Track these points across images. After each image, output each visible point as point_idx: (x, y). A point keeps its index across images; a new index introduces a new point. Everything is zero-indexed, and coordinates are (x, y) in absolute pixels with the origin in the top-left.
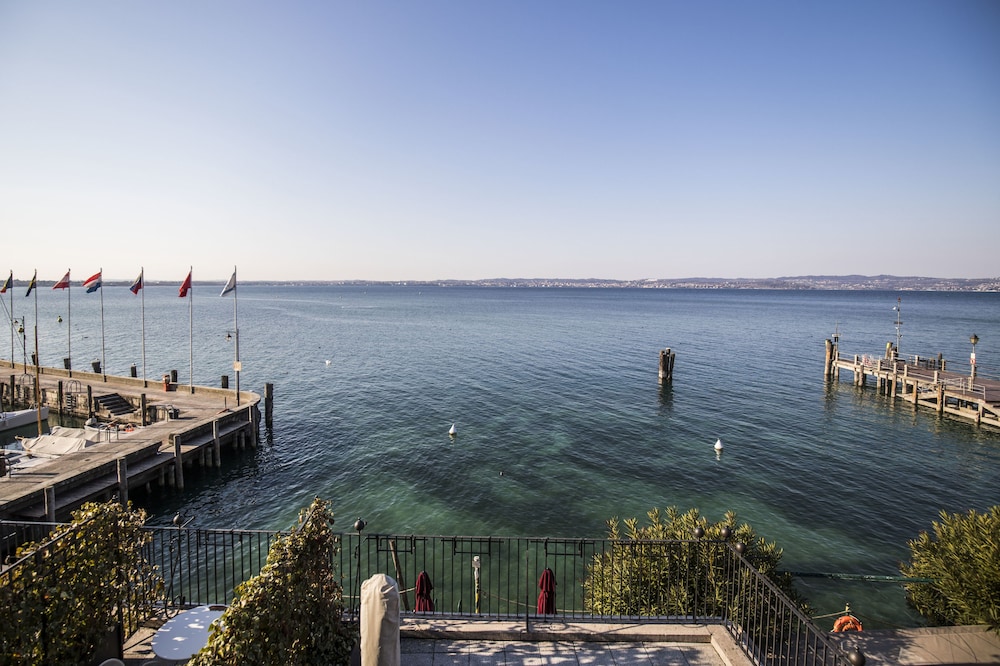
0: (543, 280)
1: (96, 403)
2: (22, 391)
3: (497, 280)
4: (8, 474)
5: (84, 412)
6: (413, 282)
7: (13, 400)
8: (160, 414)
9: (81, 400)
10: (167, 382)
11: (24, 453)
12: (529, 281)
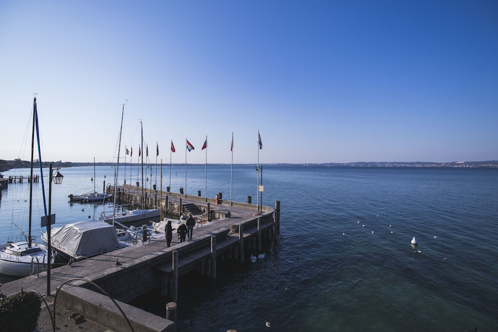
0: (387, 163)
1: (183, 208)
2: (150, 200)
3: (358, 163)
4: (148, 241)
5: (177, 212)
6: (312, 164)
7: (146, 205)
8: (217, 215)
9: (176, 206)
10: (218, 199)
11: (154, 230)
12: (378, 163)
